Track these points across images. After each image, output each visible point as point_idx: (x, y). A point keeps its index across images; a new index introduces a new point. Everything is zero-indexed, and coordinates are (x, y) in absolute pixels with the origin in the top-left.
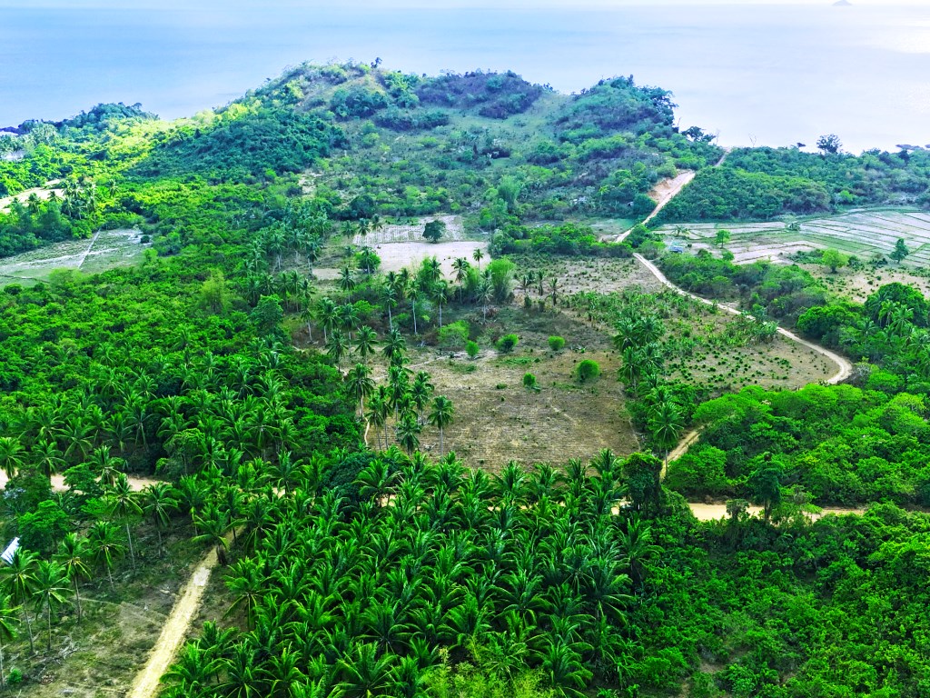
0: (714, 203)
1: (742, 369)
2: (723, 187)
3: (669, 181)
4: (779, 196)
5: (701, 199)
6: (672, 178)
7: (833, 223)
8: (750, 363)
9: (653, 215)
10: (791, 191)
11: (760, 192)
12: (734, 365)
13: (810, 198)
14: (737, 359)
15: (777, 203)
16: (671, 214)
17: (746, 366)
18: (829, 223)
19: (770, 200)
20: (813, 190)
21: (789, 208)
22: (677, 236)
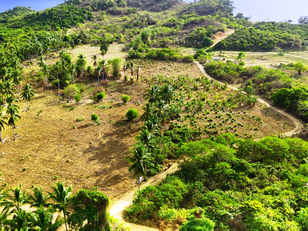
0: (242, 42)
1: (230, 121)
2: (248, 36)
3: (222, 34)
4: (276, 40)
5: (235, 40)
6: (224, 32)
7: (303, 53)
8: (236, 119)
9: (212, 47)
10: (282, 38)
11: (266, 38)
12: (225, 119)
13: (292, 42)
14: (229, 115)
15: (274, 43)
16: (220, 47)
17: (233, 119)
18: (300, 53)
19: (270, 42)
20: (294, 38)
21: (280, 46)
22: (220, 55)
